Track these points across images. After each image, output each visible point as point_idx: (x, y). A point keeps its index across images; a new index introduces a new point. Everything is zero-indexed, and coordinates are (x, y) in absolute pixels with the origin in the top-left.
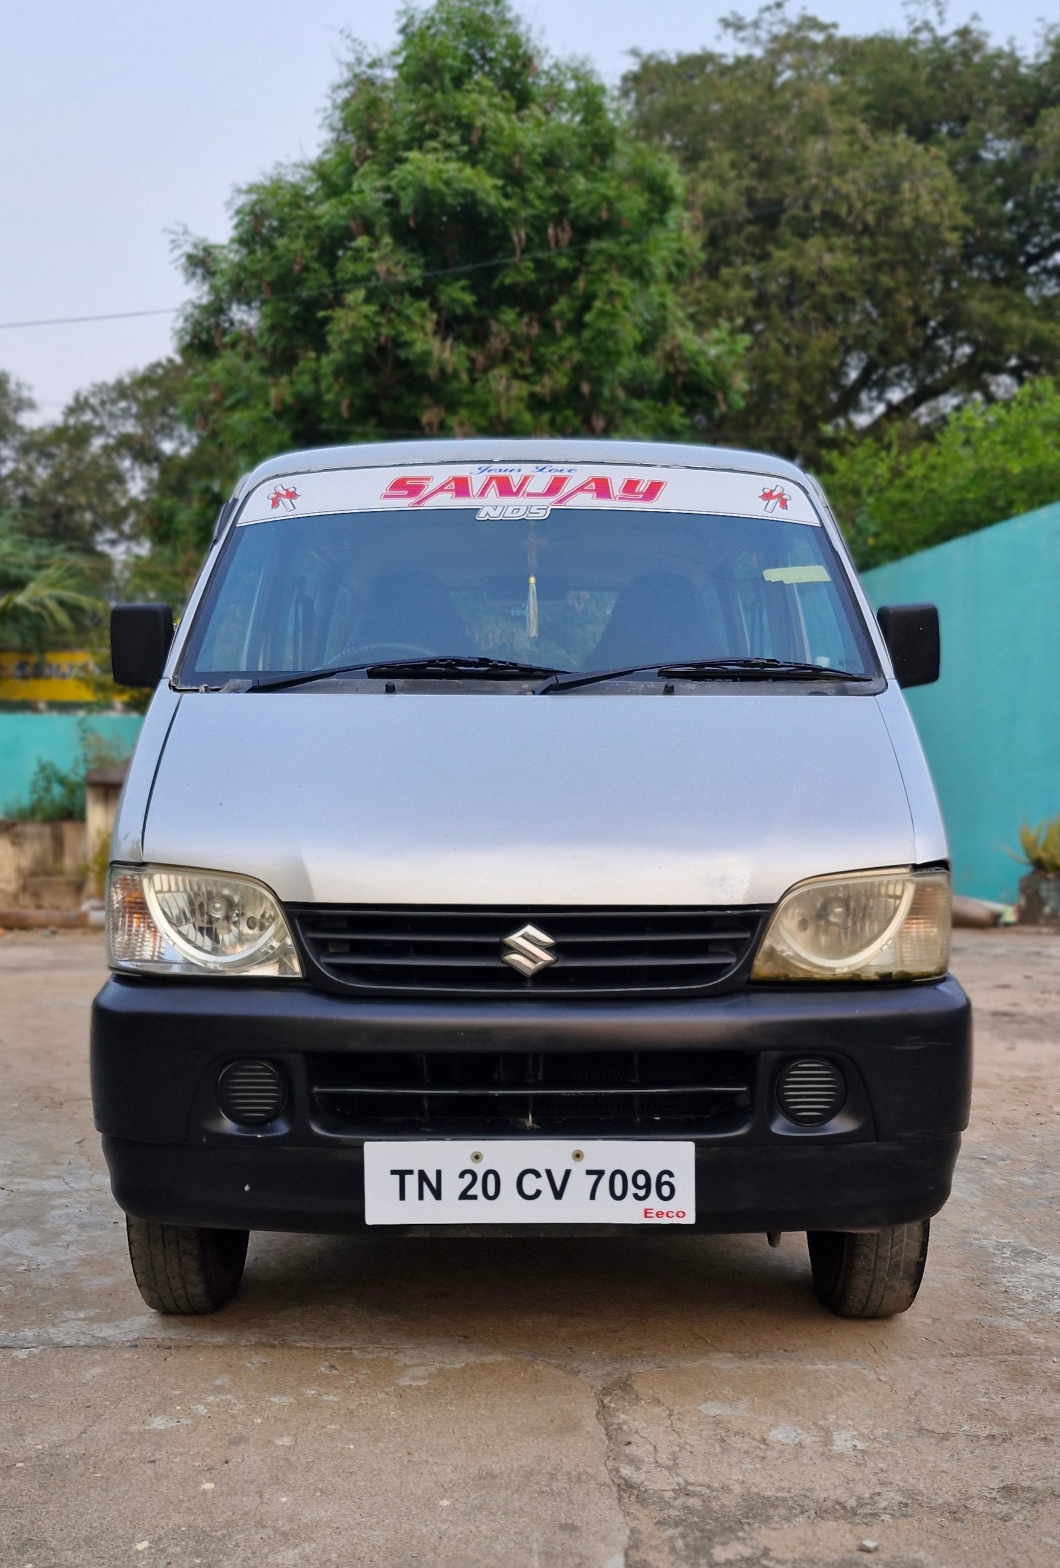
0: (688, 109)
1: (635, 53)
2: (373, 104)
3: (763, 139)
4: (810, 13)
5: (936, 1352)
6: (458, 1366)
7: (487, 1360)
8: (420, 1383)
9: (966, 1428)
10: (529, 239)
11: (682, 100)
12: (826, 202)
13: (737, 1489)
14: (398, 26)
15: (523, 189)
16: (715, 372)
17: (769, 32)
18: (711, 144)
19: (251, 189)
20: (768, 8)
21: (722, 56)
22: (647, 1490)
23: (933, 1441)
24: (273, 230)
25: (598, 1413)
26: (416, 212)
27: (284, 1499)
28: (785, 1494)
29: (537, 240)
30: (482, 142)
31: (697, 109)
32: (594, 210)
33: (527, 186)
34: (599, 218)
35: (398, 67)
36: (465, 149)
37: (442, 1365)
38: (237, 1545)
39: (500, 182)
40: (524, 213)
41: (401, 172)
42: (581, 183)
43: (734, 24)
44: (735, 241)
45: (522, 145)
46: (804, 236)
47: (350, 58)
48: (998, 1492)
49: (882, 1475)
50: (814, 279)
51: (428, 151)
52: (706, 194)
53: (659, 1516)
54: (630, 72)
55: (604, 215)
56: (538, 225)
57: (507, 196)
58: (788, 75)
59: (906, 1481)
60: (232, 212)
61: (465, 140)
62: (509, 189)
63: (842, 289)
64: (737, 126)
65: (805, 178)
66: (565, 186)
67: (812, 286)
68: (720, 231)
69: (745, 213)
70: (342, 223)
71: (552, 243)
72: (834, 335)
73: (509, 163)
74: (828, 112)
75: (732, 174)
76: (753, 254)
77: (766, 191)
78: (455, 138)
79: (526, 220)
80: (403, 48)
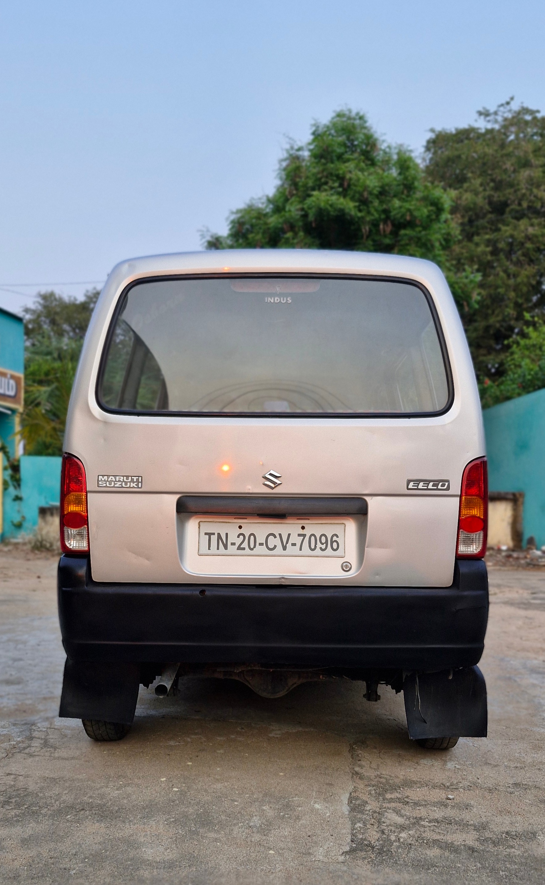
0: (459, 157)
1: (432, 130)
2: (298, 168)
3: (497, 171)
4: (525, 105)
5: (504, 738)
6: (294, 731)
7: (307, 730)
8: (278, 736)
9: (506, 764)
10: (370, 231)
11: (456, 153)
12: (530, 201)
13: (402, 777)
14: (311, 131)
15: (368, 207)
16: (463, 292)
17: (503, 116)
18: (470, 175)
19: (238, 211)
20: (502, 105)
21: (478, 129)
22: (364, 775)
23: (490, 767)
24: (247, 230)
25: (350, 750)
26: (316, 220)
27: (219, 769)
28: (421, 780)
29: (374, 231)
30: (349, 185)
31: (463, 157)
32: (403, 216)
33: (370, 205)
34: (405, 220)
35: (310, 150)
36: (340, 190)
37: (288, 730)
38: (199, 781)
39: (357, 204)
40: (368, 219)
41: (309, 201)
42: (397, 203)
43: (484, 114)
44: (482, 222)
45: (368, 187)
46: (518, 219)
47: (288, 146)
48: (512, 785)
49: (464, 777)
50: (523, 240)
51: (323, 191)
52: (467, 199)
53: (367, 783)
54: (431, 139)
55: (408, 218)
56: (375, 224)
57: (360, 211)
58: (512, 137)
59: (473, 778)
60: (228, 222)
61: (341, 185)
62: (362, 207)
63: (538, 245)
64: (484, 164)
65: (519, 190)
66: (390, 205)
67: (522, 244)
68: (474, 217)
69: (487, 207)
70: (280, 226)
71: (382, 232)
72: (533, 268)
73: (361, 194)
74: (531, 156)
75: (481, 189)
76: (491, 229)
77: (499, 197)
78: (336, 184)
79: (369, 222)
80: (314, 141)
